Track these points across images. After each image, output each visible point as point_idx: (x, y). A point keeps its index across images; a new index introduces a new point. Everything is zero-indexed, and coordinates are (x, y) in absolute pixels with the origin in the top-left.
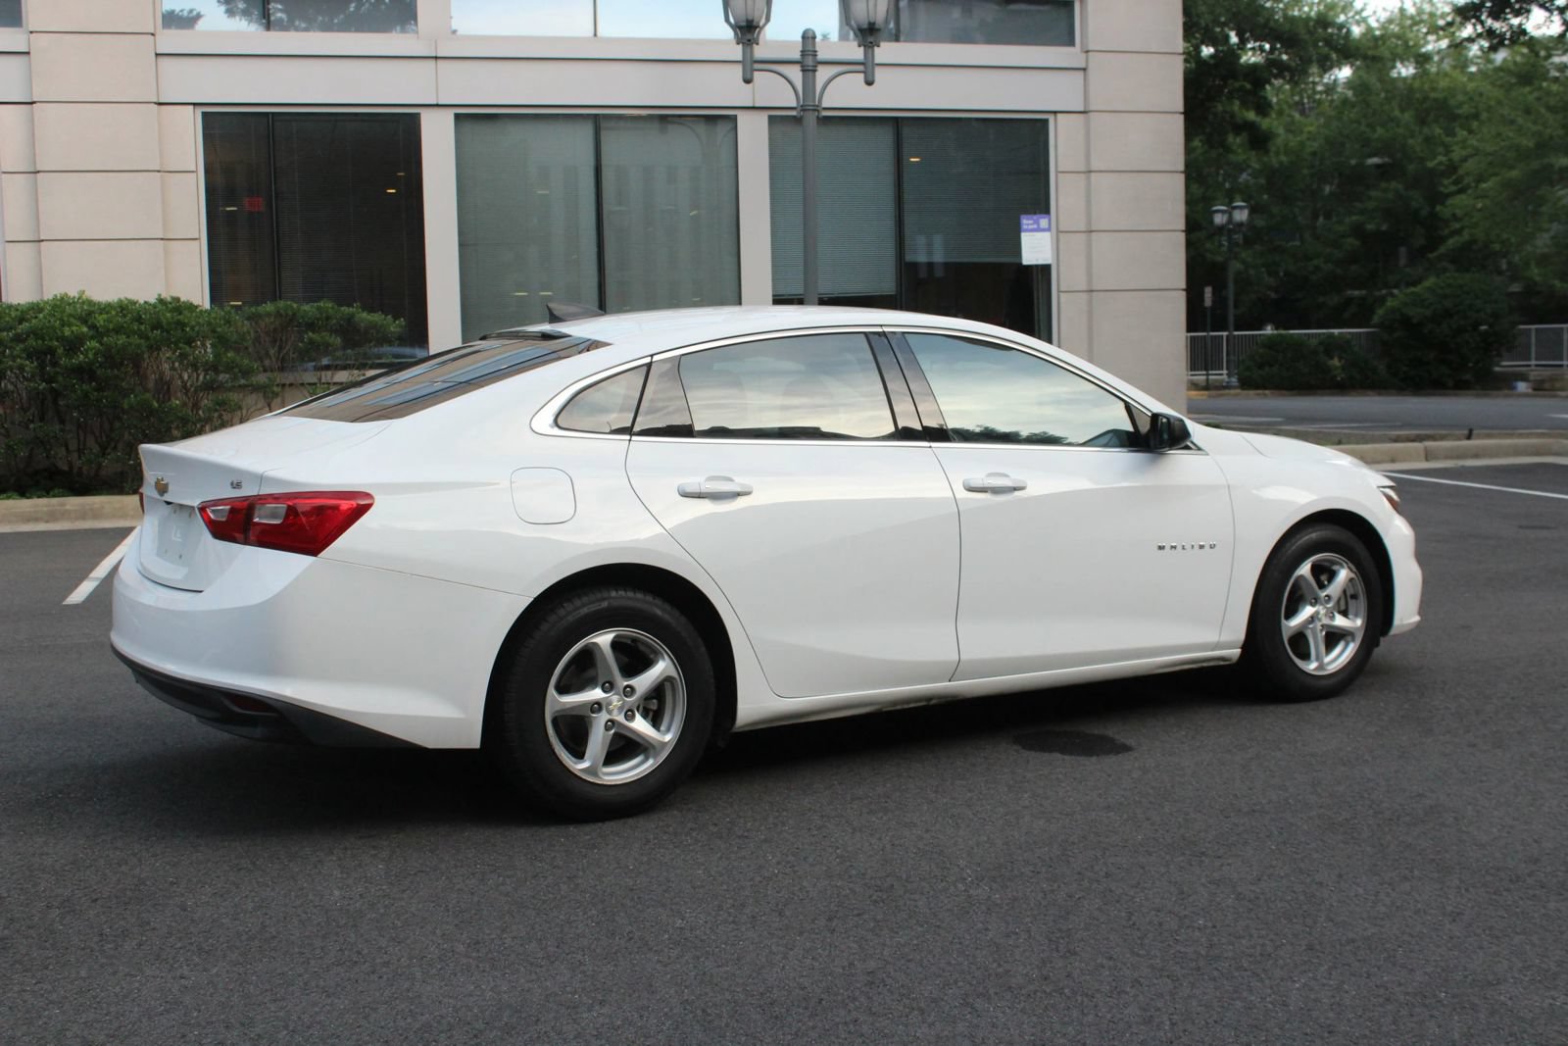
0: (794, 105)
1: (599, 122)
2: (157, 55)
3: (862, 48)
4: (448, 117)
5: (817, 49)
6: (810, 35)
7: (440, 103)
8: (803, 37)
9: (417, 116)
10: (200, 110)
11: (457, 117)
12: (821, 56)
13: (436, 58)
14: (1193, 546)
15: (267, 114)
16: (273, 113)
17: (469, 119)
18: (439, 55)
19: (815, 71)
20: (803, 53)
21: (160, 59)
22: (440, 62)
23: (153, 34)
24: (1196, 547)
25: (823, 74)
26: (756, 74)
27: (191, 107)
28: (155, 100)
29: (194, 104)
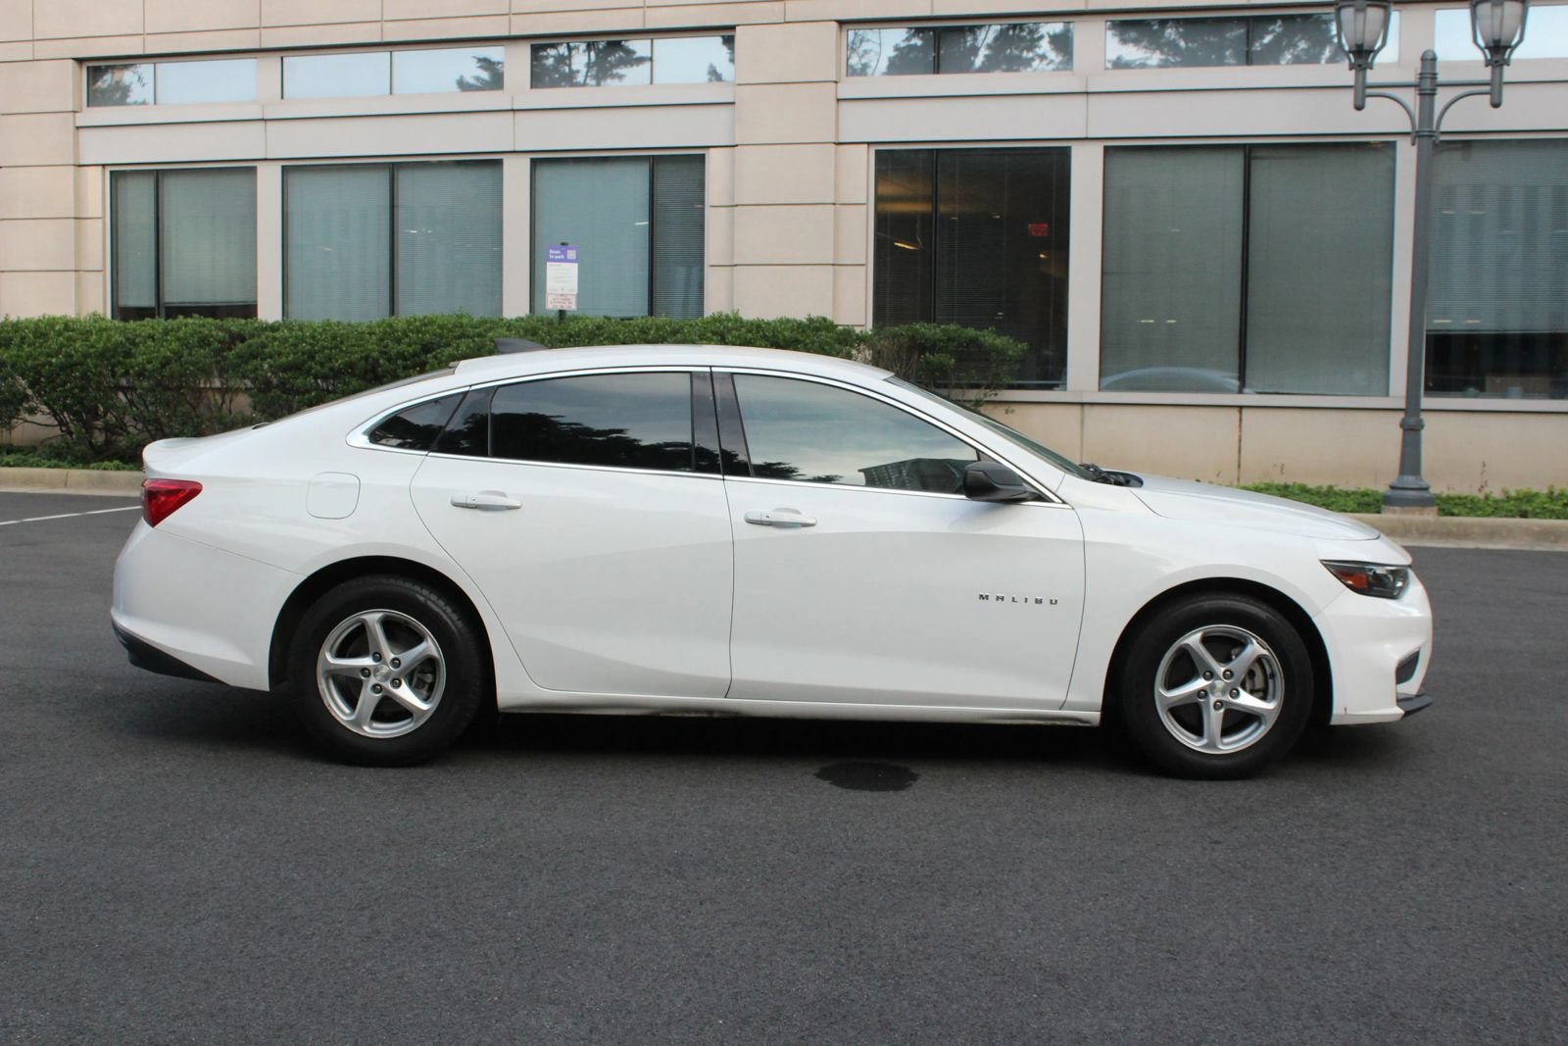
0: (1408, 129)
1: (1250, 152)
2: (838, 100)
3: (1490, 68)
4: (1097, 150)
5: (1438, 71)
6: (1430, 56)
7: (1089, 136)
8: (1423, 59)
9: (1069, 148)
10: (873, 149)
11: (1106, 149)
12: (1441, 78)
13: (1087, 93)
14: (1026, 600)
15: (932, 150)
16: (937, 150)
17: (1117, 151)
18: (1089, 91)
19: (1433, 95)
20: (1422, 76)
21: (843, 105)
22: (1091, 97)
23: (836, 82)
24: (1031, 601)
25: (1442, 97)
26: (1368, 100)
27: (866, 146)
28: (833, 141)
29: (869, 143)
